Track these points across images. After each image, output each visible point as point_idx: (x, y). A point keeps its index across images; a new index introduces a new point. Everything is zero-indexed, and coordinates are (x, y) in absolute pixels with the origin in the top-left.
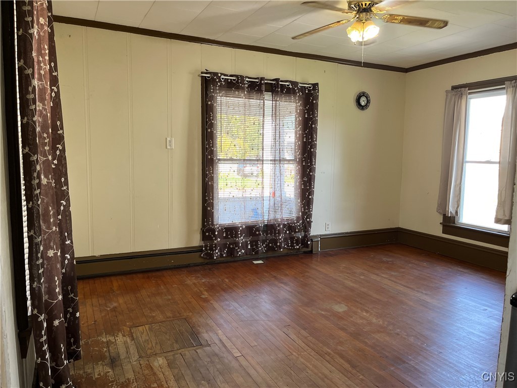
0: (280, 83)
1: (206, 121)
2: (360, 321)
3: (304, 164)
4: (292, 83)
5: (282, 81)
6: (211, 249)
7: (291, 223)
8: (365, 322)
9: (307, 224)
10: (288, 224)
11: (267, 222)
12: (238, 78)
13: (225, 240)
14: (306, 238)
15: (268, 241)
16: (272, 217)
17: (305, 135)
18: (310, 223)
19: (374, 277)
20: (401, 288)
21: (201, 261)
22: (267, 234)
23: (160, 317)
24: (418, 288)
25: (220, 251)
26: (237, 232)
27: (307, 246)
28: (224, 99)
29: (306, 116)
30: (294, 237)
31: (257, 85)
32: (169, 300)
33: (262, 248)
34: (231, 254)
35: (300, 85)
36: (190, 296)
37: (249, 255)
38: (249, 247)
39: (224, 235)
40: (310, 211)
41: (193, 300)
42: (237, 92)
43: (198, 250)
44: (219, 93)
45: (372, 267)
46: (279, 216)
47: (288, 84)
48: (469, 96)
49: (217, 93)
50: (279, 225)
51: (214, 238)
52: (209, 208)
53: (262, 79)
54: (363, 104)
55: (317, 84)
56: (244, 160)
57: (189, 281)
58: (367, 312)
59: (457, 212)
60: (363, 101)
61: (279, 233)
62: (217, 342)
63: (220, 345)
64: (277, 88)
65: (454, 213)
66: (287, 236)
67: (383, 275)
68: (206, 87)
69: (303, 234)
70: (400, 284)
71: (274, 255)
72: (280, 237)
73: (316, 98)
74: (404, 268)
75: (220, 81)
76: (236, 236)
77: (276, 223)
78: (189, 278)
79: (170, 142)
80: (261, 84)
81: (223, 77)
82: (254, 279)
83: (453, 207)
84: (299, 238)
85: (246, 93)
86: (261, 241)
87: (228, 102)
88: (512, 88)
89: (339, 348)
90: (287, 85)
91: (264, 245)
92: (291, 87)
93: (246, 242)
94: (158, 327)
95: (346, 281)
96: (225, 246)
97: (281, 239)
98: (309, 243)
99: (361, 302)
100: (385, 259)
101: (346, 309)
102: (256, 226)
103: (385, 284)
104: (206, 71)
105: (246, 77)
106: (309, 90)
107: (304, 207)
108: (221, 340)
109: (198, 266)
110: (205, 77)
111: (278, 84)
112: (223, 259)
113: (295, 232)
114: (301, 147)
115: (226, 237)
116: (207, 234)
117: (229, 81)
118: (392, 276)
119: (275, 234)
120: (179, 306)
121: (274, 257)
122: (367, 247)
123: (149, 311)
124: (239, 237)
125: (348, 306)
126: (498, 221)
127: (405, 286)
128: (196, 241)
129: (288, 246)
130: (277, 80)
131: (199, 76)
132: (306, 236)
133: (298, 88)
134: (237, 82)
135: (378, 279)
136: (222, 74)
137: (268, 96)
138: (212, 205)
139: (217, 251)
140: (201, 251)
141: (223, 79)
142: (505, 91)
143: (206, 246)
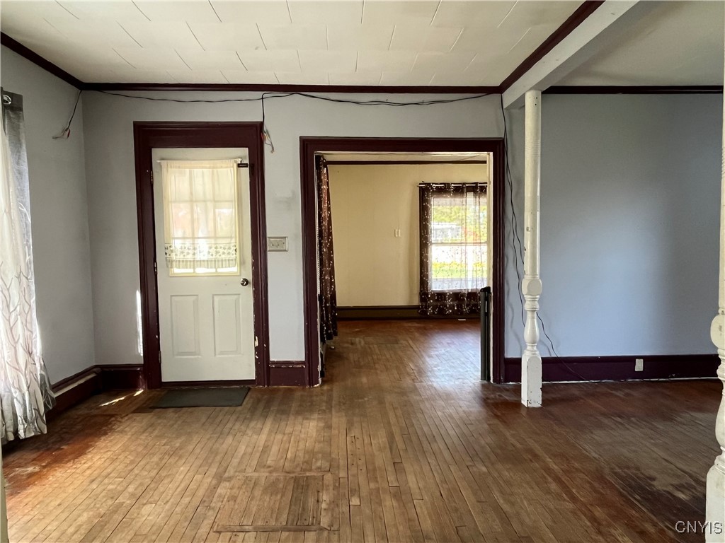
6: (426, 307)
12: (445, 185)
13: (436, 302)
15: (471, 305)
21: (418, 315)
22: (470, 300)
25: (433, 309)
26: (445, 297)
28: (436, 200)
31: (460, 188)
33: (466, 310)
34: (441, 313)
37: (455, 314)
38: (455, 308)
39: (436, 298)
42: (445, 195)
43: (417, 308)
44: (432, 196)
51: (428, 300)
53: (464, 184)
64: (477, 189)
68: (423, 194)
76: (445, 300)
79: (398, 232)
80: (463, 187)
85: (452, 194)
86: (465, 305)
91: (468, 308)
93: (453, 304)
96: (436, 306)
102: (461, 293)
104: (422, 183)
105: (452, 184)
109: (416, 318)
110: (422, 187)
112: (435, 315)
116: (423, 296)
117: (439, 187)
119: (477, 299)
128: (416, 302)
131: (417, 186)
134: (445, 188)
136: (433, 184)
137: (469, 195)
139: (430, 309)
141: (434, 187)
143: (422, 306)
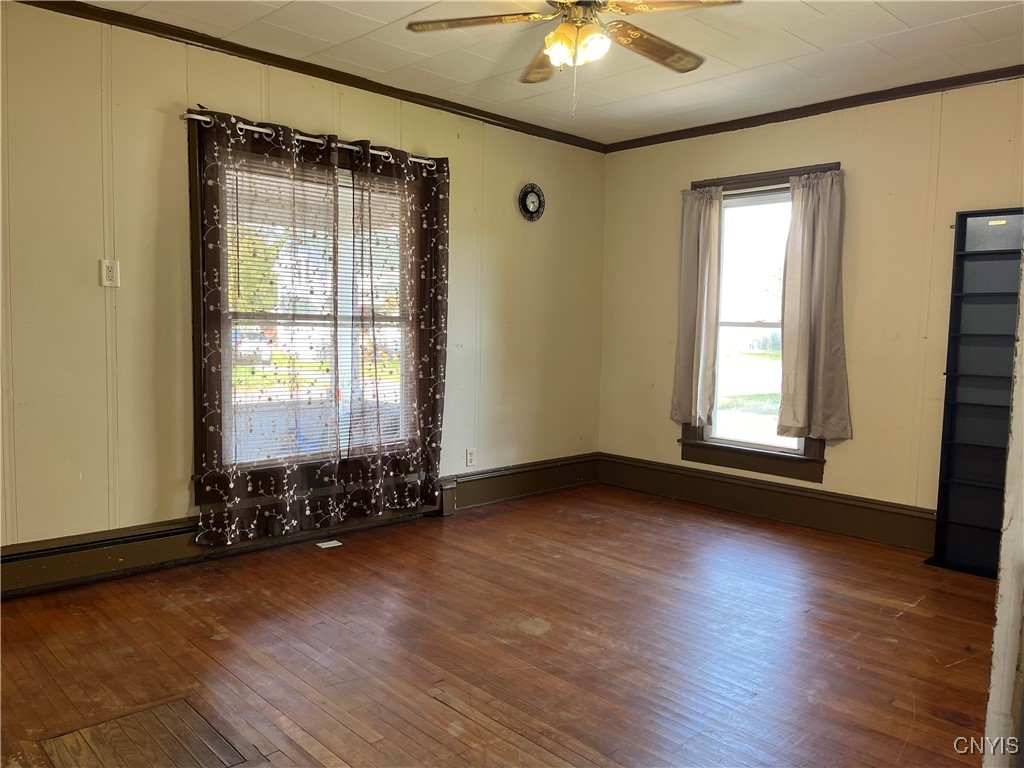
0: (371, 151)
1: (203, 225)
2: (585, 651)
3: (422, 327)
4: (396, 153)
5: (373, 148)
6: (220, 523)
7: (398, 454)
8: (595, 650)
9: (431, 455)
10: (392, 455)
11: (346, 453)
12: (277, 132)
13: (250, 500)
14: (431, 483)
15: (349, 496)
16: (357, 442)
17: (422, 266)
18: (437, 451)
19: (579, 554)
20: (638, 572)
21: (193, 552)
22: (347, 482)
23: (117, 704)
24: (667, 568)
25: (241, 525)
26: (279, 481)
27: (431, 500)
28: (244, 177)
29: (425, 226)
30: (406, 484)
31: (320, 152)
32: (130, 656)
33: (336, 511)
34: (266, 532)
35: (411, 159)
36: (183, 641)
37: (309, 529)
38: (308, 513)
39: (250, 489)
40: (436, 427)
41: (194, 649)
42: (275, 164)
43: (188, 526)
44: (234, 161)
45: (567, 533)
46: (372, 440)
47: (386, 155)
48: (724, 202)
49: (227, 162)
50: (374, 460)
51: (226, 498)
52: (211, 429)
53: (332, 138)
54: (531, 208)
55: (445, 160)
56: (294, 316)
57: (172, 605)
58: (591, 628)
59: (709, 418)
60: (532, 203)
61: (375, 477)
62: (284, 747)
63: (294, 754)
64: (362, 162)
65: (704, 419)
66: (391, 483)
67: (595, 549)
68: (202, 147)
69: (423, 475)
70: (632, 563)
71: (362, 526)
72: (378, 486)
73: (444, 188)
74: (628, 532)
75: (235, 134)
76: (279, 490)
77: (366, 455)
78: (170, 596)
79: (110, 269)
80: (329, 149)
81: (241, 125)
82: (331, 584)
83: (703, 409)
84: (415, 485)
85: (295, 166)
86: (334, 497)
87: (255, 183)
88: (802, 189)
89: (564, 715)
90: (385, 157)
91: (341, 506)
92: (393, 162)
93: (301, 502)
94: (118, 731)
95: (529, 568)
96: (250, 513)
97: (378, 490)
98: (437, 493)
99: (573, 608)
100: (585, 516)
101: (549, 628)
102: (323, 463)
103: (605, 567)
104: (199, 109)
105: (296, 131)
106: (428, 172)
107: (425, 418)
108: (291, 741)
109: (186, 564)
110: (199, 121)
111: (366, 152)
112: (247, 544)
113: (408, 472)
114: (415, 291)
115: (254, 493)
116: (208, 488)
117: (256, 136)
118: (611, 548)
119: (365, 478)
120: (160, 668)
121: (363, 530)
122: (543, 494)
123: (81, 692)
124: (284, 492)
125: (550, 621)
126: (783, 430)
127: (642, 567)
128: (180, 505)
129: (393, 504)
130: (364, 144)
131: (182, 117)
132: (428, 481)
133: (407, 165)
134: (276, 140)
135: (589, 557)
136: (239, 119)
137: (344, 177)
138: (217, 420)
139: (233, 527)
140: (195, 529)
141: (241, 130)
142: (789, 194)
143: (206, 518)
